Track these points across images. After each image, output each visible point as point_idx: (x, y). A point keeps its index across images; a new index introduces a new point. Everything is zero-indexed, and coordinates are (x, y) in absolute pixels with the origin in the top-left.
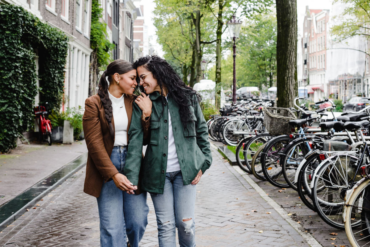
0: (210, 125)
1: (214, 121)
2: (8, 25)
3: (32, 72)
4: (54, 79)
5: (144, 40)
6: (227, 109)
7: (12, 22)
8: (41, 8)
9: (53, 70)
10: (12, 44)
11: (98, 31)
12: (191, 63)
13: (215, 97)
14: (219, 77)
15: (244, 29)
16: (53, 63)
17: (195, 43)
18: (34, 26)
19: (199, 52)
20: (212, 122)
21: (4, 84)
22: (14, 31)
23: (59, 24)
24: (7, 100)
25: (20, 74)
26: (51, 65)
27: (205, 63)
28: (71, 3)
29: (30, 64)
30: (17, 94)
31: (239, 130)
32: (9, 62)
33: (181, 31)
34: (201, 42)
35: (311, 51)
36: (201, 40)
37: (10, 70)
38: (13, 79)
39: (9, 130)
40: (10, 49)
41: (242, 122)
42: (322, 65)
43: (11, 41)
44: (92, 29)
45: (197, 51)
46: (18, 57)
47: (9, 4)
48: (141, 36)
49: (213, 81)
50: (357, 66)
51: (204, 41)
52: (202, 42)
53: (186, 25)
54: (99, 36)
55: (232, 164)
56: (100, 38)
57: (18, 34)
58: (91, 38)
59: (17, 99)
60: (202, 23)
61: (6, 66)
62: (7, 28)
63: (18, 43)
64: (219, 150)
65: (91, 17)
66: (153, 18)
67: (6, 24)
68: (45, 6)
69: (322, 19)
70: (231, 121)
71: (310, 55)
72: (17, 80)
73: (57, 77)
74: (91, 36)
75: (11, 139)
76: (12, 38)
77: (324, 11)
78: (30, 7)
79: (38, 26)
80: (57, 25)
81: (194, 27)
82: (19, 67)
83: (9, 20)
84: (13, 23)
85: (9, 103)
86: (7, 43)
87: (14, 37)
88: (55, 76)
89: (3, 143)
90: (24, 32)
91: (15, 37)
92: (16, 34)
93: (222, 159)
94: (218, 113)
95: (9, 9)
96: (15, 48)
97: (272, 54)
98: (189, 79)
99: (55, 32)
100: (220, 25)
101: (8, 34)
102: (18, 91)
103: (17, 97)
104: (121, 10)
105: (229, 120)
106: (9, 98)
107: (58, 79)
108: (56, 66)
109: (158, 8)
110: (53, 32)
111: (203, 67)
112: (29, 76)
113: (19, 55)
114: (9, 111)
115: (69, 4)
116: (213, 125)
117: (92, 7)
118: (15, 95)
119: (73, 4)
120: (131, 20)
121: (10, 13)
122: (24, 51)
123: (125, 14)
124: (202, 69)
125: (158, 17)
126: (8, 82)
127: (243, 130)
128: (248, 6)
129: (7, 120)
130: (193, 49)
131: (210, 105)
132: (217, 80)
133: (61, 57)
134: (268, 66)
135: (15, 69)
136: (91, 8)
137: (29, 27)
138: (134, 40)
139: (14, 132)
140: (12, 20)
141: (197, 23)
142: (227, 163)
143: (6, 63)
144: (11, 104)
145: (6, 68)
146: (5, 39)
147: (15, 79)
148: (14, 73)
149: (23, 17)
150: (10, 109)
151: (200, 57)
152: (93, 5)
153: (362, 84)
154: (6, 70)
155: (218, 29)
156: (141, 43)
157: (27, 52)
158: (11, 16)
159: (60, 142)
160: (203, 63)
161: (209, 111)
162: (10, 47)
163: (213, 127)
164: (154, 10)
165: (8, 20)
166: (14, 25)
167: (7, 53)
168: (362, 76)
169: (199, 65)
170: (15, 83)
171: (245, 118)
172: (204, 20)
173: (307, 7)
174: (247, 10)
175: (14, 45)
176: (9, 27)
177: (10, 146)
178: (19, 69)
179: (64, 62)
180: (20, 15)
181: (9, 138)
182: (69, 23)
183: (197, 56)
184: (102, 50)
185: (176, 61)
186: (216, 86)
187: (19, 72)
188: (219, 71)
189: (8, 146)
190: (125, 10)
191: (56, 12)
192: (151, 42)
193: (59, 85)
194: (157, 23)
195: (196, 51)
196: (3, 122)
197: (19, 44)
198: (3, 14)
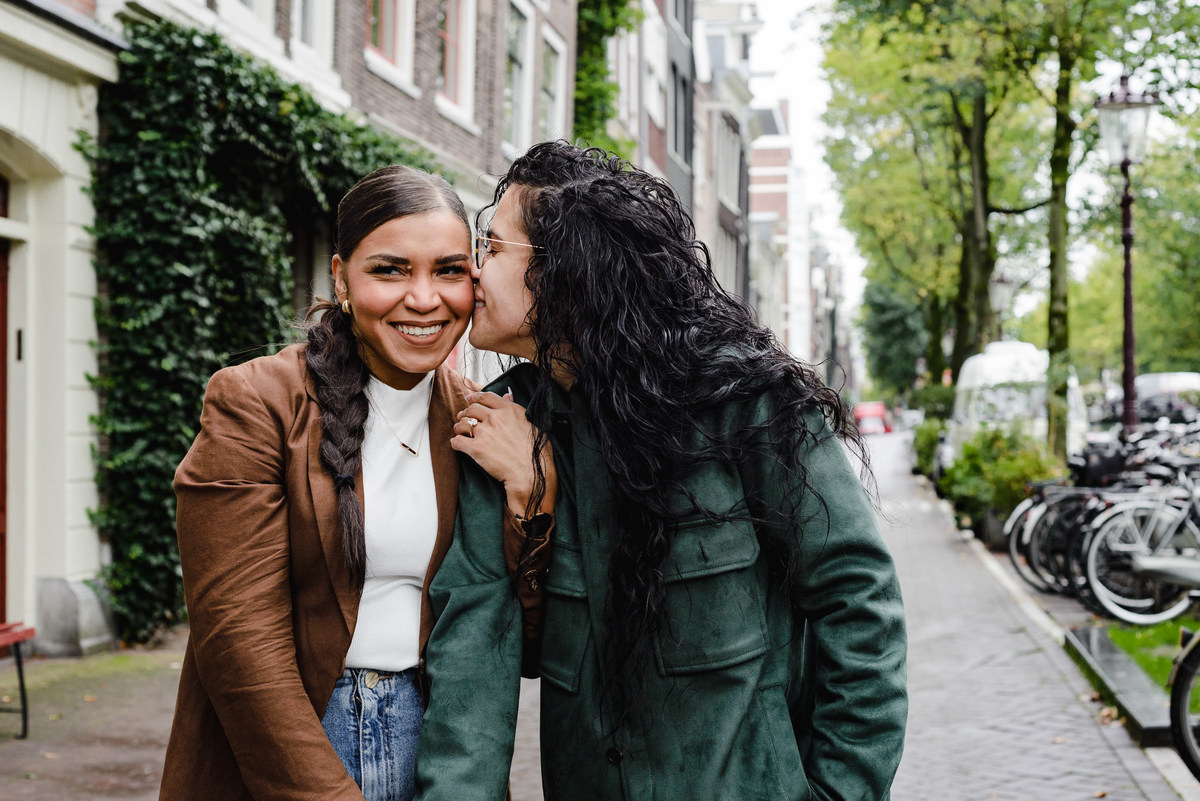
0: (1029, 527)
1: (1042, 508)
2: (149, 104)
3: (271, 309)
5: (791, 216)
6: (1102, 458)
7: (168, 93)
8: (347, 60)
10: (165, 185)
12: (955, 291)
13: (1048, 407)
14: (1059, 330)
17: (970, 216)
18: (278, 115)
19: (983, 246)
20: (1036, 513)
21: (134, 356)
22: (175, 132)
23: (426, 128)
24: (143, 422)
25: (204, 312)
27: (1005, 288)
28: (485, 53)
29: (261, 270)
30: (185, 394)
31: (1160, 551)
32: (155, 261)
33: (918, 177)
36: (991, 203)
37: (155, 296)
38: (172, 332)
39: (152, 548)
40: (160, 205)
41: (1169, 516)
43: (162, 174)
45: (978, 243)
46: (195, 239)
47: (158, 19)
48: (780, 202)
49: (1039, 348)
55: (1145, 738)
57: (194, 141)
60: (995, 145)
61: (140, 278)
62: (149, 117)
63: (194, 178)
64: (1068, 647)
65: (571, 115)
66: (821, 137)
67: (143, 104)
68: (362, 55)
70: (1121, 513)
72: (190, 339)
75: (163, 586)
76: (167, 161)
78: (288, 52)
79: (295, 118)
80: (418, 132)
81: (965, 157)
82: (198, 279)
83: (158, 84)
84: (173, 98)
85: (152, 435)
86: (147, 181)
87: (174, 155)
89: (129, 604)
90: (222, 138)
91: (181, 158)
92: (184, 144)
93: (1086, 698)
94: (1059, 472)
95: (156, 39)
96: (178, 200)
98: (947, 346)
99: (391, 152)
101: (148, 143)
102: (191, 382)
104: (702, 108)
105: (1110, 505)
106: (151, 415)
109: (838, 100)
110: (379, 150)
111: (999, 299)
112: (256, 321)
113: (195, 231)
114: (152, 469)
115: (477, 58)
116: (1040, 525)
117: (578, 79)
118: (176, 398)
119: (492, 58)
120: (741, 145)
121: (158, 57)
122: (221, 216)
123: (717, 120)
125: (839, 133)
126: (150, 346)
127: (1179, 551)
128: (1167, 73)
129: (143, 504)
130: (965, 237)
131: (1027, 438)
132: (1053, 343)
135: (177, 292)
136: (572, 84)
137: (252, 119)
138: (753, 215)
139: (173, 556)
140: (169, 86)
141: (974, 141)
142: (1116, 730)
143: (139, 264)
144: (162, 438)
145: (141, 287)
146: (141, 164)
147: (178, 330)
148: (174, 307)
149: (216, 74)
150: (158, 458)
151: (988, 262)
152: (583, 75)
154: (142, 296)
156: (779, 226)
157: (233, 219)
158: (162, 66)
160: (999, 286)
161: (1020, 462)
162: (158, 197)
163: (1039, 535)
164: (823, 109)
165: (152, 87)
166: (177, 105)
167: (148, 222)
169: (983, 293)
170: (181, 348)
171: (1185, 499)
172: (1001, 136)
174: (1163, 86)
175: (174, 190)
176: (156, 113)
177: (157, 614)
178: (199, 289)
180: (201, 62)
181: (154, 583)
182: (476, 130)
183: (978, 261)
185: (903, 287)
186: (1051, 365)
187: (196, 305)
188: (1059, 307)
189: (149, 614)
190: (716, 107)
191: (417, 82)
192: (818, 225)
194: (837, 155)
195: (972, 245)
196: (129, 512)
197: (200, 186)
198: (130, 59)
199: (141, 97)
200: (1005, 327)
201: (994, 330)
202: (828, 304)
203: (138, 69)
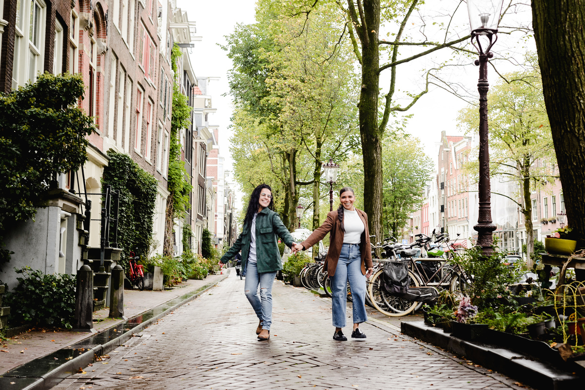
1: (308, 268)
2: (116, 172)
3: (131, 217)
4: (143, 224)
5: (219, 177)
6: (322, 256)
9: (142, 215)
10: (119, 190)
11: (177, 171)
12: (283, 209)
15: (351, 167)
16: (143, 208)
17: (289, 183)
18: (135, 172)
19: (294, 195)
22: (121, 178)
25: (125, 218)
26: (141, 209)
27: (301, 209)
28: (153, 142)
30: (122, 236)
33: (270, 167)
34: (296, 183)
35: (450, 193)
36: (297, 180)
42: (464, 213)
43: (118, 187)
44: (169, 169)
45: (292, 194)
46: (124, 201)
47: (117, 153)
48: (215, 171)
49: (310, 229)
50: (507, 215)
51: (301, 181)
52: (299, 183)
53: (278, 160)
54: (178, 177)
56: (179, 179)
57: (124, 180)
58: (168, 179)
59: (121, 241)
60: (299, 156)
67: (114, 172)
68: (134, 148)
69: (462, 150)
71: (448, 199)
73: (146, 222)
74: (169, 176)
77: (464, 140)
81: (287, 163)
83: (118, 168)
84: (121, 171)
87: (121, 183)
88: (144, 221)
90: (129, 179)
95: (117, 157)
96: (121, 193)
97: (396, 197)
100: (318, 165)
101: (116, 180)
103: (122, 239)
104: (194, 141)
107: (147, 224)
108: (145, 211)
110: (145, 176)
111: (299, 213)
117: (171, 144)
120: (206, 153)
121: (118, 161)
123: (198, 145)
124: (298, 216)
130: (287, 190)
133: (151, 201)
134: (391, 215)
136: (169, 145)
138: (207, 177)
140: (120, 168)
141: (291, 159)
146: (113, 185)
149: (129, 165)
151: (296, 201)
152: (172, 142)
153: (514, 238)
155: (316, 170)
156: (214, 181)
158: (118, 164)
159: (150, 288)
160: (299, 209)
163: (307, 275)
165: (116, 168)
168: (515, 227)
169: (294, 211)
173: (443, 133)
176: (117, 174)
179: (152, 207)
180: (126, 163)
182: (152, 164)
183: (292, 201)
184: (179, 193)
188: (316, 218)
190: (199, 141)
191: (141, 153)
193: (148, 230)
194: (238, 156)
195: (290, 193)
197: (125, 190)
198: (111, 161)
199: (114, 170)
200: (301, 223)
201: (297, 224)
202: (230, 211)
203: (113, 164)
